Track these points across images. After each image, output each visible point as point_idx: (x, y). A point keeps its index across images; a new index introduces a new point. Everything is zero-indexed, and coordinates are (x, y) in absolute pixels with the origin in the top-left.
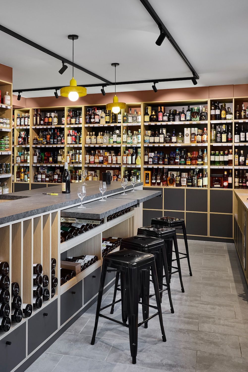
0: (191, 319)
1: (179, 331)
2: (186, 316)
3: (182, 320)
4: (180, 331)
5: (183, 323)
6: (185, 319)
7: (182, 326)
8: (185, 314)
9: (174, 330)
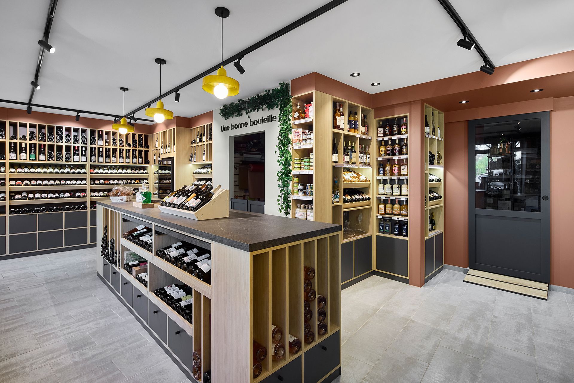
0: (3, 374)
1: (15, 354)
2: (13, 374)
3: (18, 365)
4: (13, 355)
5: (13, 363)
6: (13, 369)
7: (13, 360)
8: (17, 375)
9: (21, 352)
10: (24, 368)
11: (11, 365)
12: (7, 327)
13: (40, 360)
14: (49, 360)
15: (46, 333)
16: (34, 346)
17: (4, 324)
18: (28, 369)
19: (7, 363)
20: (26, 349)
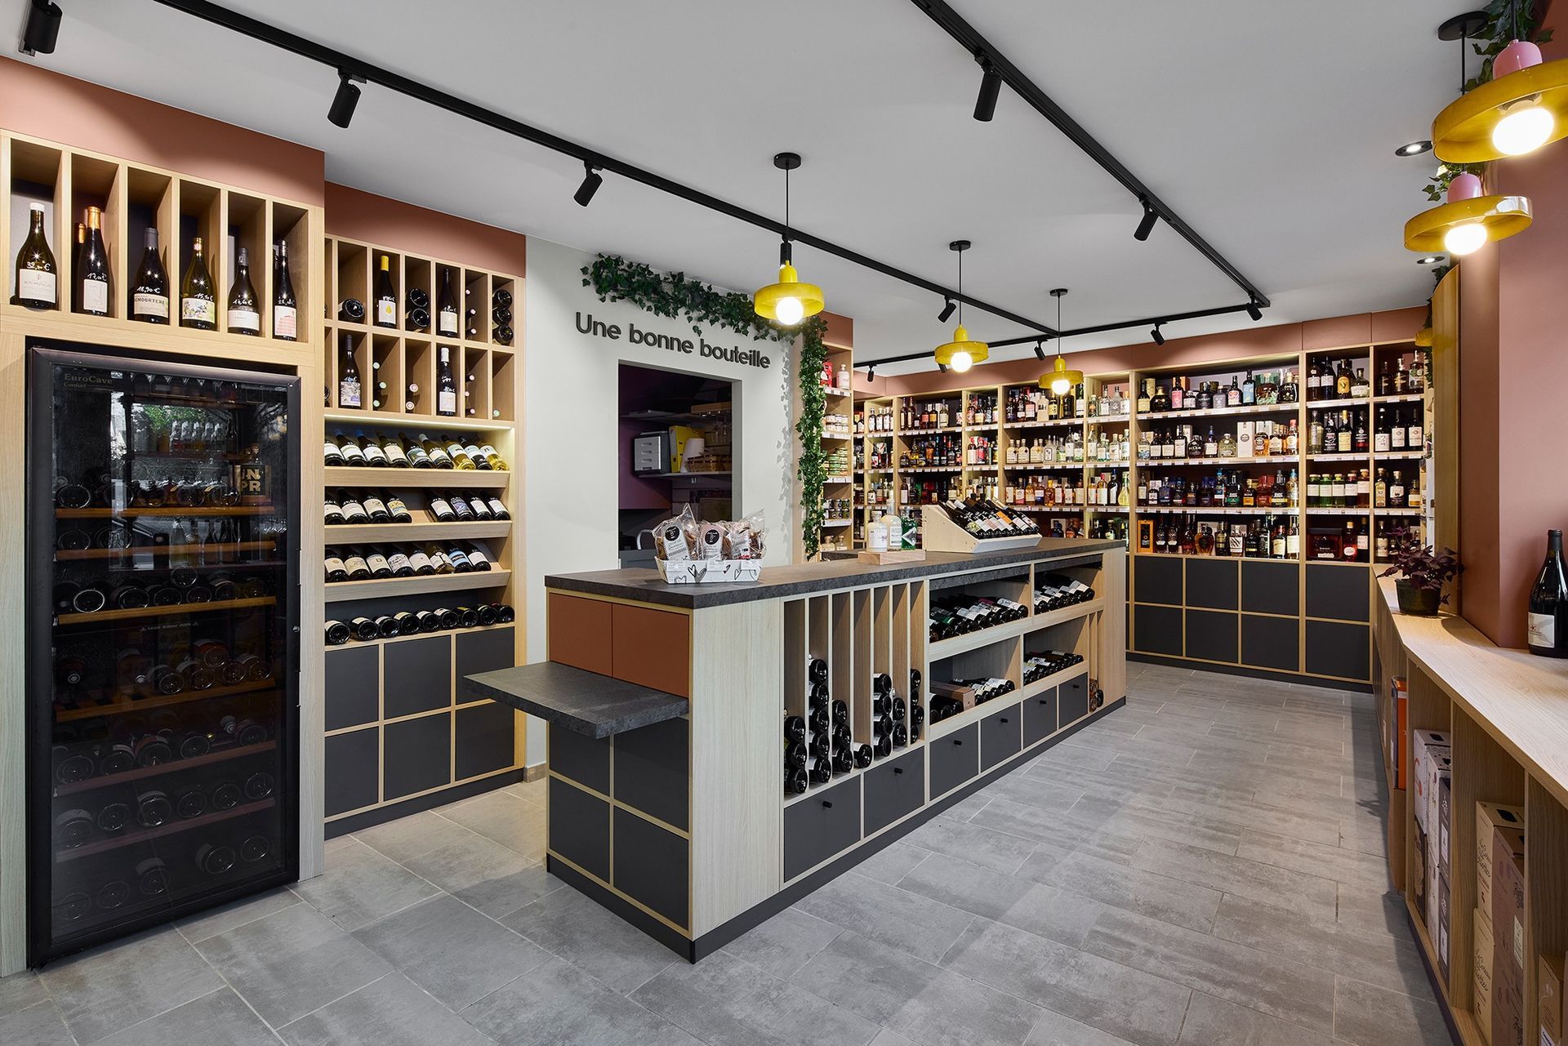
0: (1223, 831)
1: (1185, 849)
3: (1197, 831)
9: (1176, 846)
10: (1193, 823)
11: (1205, 836)
12: (1149, 921)
13: (1166, 819)
14: (1158, 813)
15: (1111, 853)
16: (1151, 843)
17: (1145, 939)
18: (1191, 819)
19: (1208, 845)
20: (1166, 847)
